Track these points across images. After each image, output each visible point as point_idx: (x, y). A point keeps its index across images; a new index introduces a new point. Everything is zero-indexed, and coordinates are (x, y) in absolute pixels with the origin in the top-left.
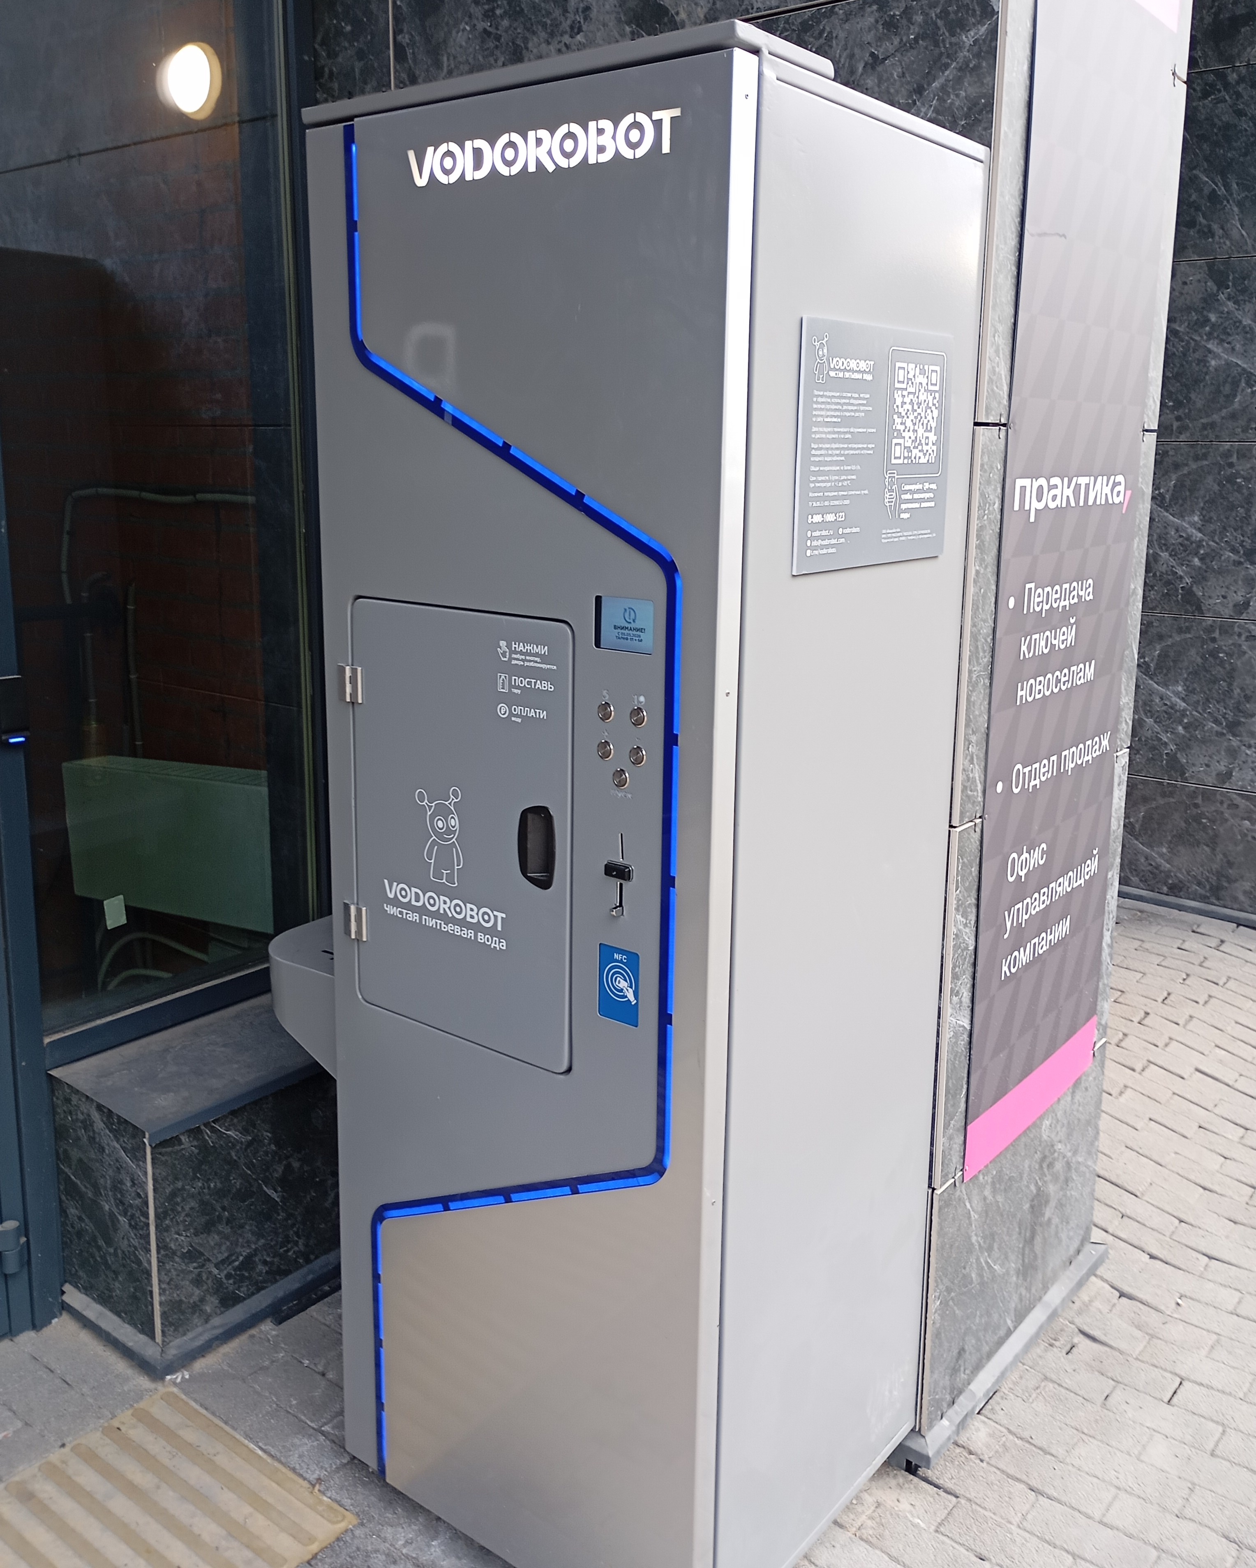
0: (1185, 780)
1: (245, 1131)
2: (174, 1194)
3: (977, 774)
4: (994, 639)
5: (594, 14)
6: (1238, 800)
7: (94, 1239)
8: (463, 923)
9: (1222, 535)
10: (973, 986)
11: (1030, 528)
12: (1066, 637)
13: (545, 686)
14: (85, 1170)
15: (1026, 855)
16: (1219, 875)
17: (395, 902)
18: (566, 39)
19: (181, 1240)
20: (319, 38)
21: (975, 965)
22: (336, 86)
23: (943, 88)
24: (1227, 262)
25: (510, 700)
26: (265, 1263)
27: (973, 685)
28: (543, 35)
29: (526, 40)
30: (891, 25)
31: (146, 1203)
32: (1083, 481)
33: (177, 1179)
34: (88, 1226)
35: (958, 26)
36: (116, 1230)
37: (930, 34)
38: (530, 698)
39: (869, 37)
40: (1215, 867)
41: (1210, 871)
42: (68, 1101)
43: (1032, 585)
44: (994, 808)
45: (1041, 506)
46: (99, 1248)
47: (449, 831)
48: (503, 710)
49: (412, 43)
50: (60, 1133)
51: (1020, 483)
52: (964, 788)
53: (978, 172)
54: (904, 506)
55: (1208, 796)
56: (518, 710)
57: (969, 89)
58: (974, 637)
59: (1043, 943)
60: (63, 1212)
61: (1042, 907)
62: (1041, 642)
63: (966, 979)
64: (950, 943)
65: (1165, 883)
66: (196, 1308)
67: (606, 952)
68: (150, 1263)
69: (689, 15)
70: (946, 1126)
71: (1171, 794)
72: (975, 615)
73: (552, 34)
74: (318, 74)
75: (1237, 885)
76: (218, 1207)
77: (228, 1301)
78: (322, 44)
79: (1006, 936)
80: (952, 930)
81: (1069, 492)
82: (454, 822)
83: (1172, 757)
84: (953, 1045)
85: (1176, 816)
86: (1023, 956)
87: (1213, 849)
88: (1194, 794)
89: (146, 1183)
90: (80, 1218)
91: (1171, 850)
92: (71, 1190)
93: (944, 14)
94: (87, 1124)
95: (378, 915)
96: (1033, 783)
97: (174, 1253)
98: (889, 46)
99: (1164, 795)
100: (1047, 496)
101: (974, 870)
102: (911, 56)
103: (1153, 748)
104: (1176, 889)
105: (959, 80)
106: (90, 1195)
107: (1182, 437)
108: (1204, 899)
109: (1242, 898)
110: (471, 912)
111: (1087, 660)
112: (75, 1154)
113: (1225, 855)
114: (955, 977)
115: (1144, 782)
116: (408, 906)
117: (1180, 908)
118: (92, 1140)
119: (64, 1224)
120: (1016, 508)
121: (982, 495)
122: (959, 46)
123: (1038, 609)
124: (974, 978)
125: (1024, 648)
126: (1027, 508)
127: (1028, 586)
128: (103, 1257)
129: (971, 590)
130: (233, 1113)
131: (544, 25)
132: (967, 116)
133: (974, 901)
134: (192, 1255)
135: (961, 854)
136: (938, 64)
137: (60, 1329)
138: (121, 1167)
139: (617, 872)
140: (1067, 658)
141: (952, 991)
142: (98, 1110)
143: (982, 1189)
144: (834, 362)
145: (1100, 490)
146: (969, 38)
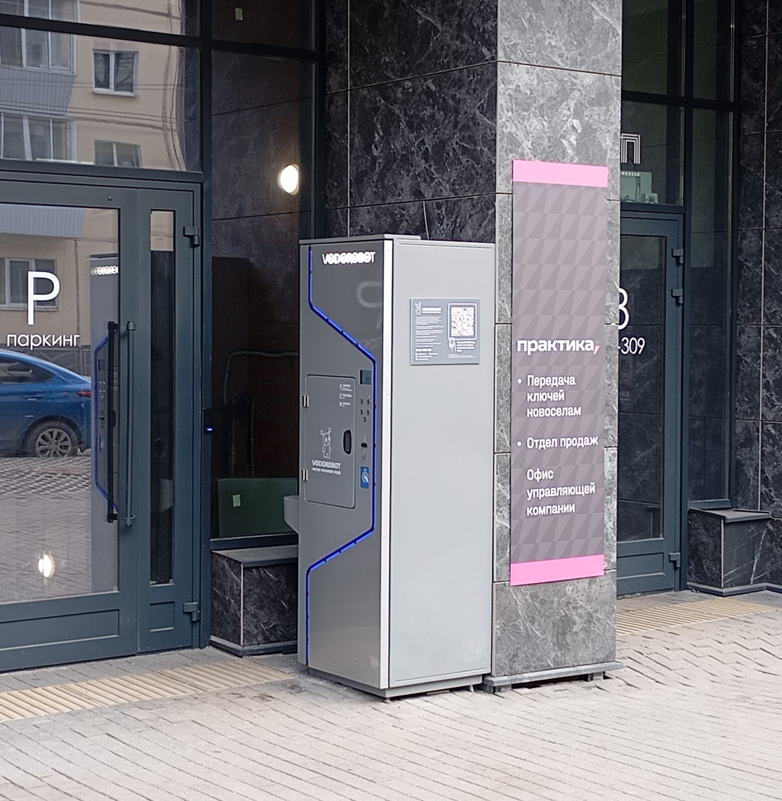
1: (276, 576)
2: (250, 590)
3: (506, 437)
4: (511, 392)
5: (404, 190)
7: (222, 613)
8: (331, 469)
10: (510, 512)
11: (527, 359)
12: (558, 396)
13: (350, 396)
14: (221, 587)
15: (538, 472)
17: (315, 467)
18: (397, 198)
19: (252, 609)
20: (327, 186)
21: (510, 505)
22: (331, 203)
23: (485, 225)
25: (342, 401)
26: (280, 631)
28: (391, 195)
29: (386, 196)
30: (474, 206)
31: (240, 592)
32: (562, 342)
33: (251, 585)
34: (221, 608)
35: (488, 209)
36: (230, 606)
37: (482, 210)
38: (347, 400)
39: (469, 208)
42: (217, 561)
43: (532, 376)
44: (516, 451)
45: (534, 350)
46: (224, 616)
47: (328, 441)
48: (340, 404)
49: (355, 192)
50: (214, 575)
51: (520, 342)
52: (498, 441)
53: (493, 250)
54: (458, 348)
56: (344, 403)
59: (555, 510)
60: (212, 606)
61: (552, 495)
62: (541, 396)
63: (506, 508)
64: (496, 493)
66: (255, 636)
67: (362, 468)
68: (240, 614)
69: (428, 195)
70: (498, 560)
72: (499, 382)
73: (393, 195)
74: (326, 198)
76: (265, 601)
77: (267, 640)
78: (328, 188)
79: (529, 499)
80: (497, 489)
81: (553, 346)
82: (329, 439)
84: (500, 531)
86: (542, 511)
89: (240, 584)
90: (218, 606)
92: (215, 596)
93: (485, 205)
94: (223, 568)
95: (311, 471)
96: (541, 446)
97: (248, 612)
98: (473, 212)
100: (538, 347)
101: (507, 470)
102: (478, 216)
105: (489, 223)
106: (222, 596)
110: (333, 465)
111: (575, 405)
112: (218, 581)
114: (500, 505)
116: (318, 467)
118: (224, 574)
119: (212, 611)
120: (519, 349)
121: (499, 345)
122: (488, 214)
123: (537, 385)
124: (510, 509)
125: (529, 397)
126: (525, 350)
127: (529, 377)
128: (225, 619)
129: (497, 375)
130: (272, 567)
131: (391, 192)
132: (490, 234)
133: (508, 481)
134: (255, 616)
135: (499, 463)
136: (484, 219)
137: (209, 649)
138: (233, 580)
139: (364, 445)
140: (560, 404)
141: (497, 510)
142: (227, 561)
143: (524, 595)
144: (423, 309)
145: (575, 345)
146: (490, 212)
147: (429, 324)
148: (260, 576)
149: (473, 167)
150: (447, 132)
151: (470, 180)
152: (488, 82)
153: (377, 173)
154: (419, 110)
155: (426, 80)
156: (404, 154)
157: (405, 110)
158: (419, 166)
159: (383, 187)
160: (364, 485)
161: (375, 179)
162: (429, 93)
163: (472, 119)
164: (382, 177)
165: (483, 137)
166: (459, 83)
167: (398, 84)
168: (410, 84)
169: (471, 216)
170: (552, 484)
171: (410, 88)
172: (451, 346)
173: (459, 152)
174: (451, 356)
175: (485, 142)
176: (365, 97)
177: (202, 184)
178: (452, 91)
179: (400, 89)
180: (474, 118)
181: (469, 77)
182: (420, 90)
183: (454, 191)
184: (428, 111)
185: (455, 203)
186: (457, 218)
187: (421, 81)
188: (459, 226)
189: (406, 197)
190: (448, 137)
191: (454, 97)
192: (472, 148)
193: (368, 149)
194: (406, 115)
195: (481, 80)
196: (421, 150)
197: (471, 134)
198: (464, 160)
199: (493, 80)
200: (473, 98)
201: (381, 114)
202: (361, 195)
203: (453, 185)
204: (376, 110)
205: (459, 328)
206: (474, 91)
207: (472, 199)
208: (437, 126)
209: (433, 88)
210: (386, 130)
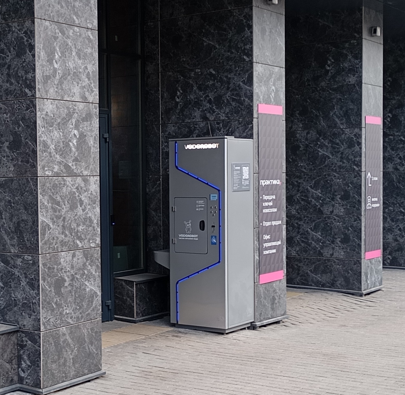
0: (323, 257)
1: (145, 287)
3: (257, 221)
4: (259, 202)
5: (196, 117)
6: (336, 260)
7: (121, 305)
8: (192, 238)
10: (259, 253)
11: (263, 188)
12: (271, 204)
13: (203, 206)
14: (120, 293)
15: (266, 236)
17: (181, 237)
18: (192, 120)
19: (138, 301)
20: (146, 115)
22: (149, 122)
23: (247, 132)
25: (198, 208)
26: (147, 311)
27: (256, 208)
28: (188, 119)
29: (185, 119)
30: (240, 124)
31: (134, 294)
33: (138, 291)
34: (120, 303)
35: (248, 124)
36: (127, 301)
37: (245, 125)
38: (201, 207)
39: (237, 124)
42: (117, 282)
43: (264, 195)
44: (260, 227)
47: (189, 226)
49: (164, 117)
50: (115, 289)
52: (255, 223)
53: (252, 142)
54: (245, 184)
55: (329, 260)
57: (250, 132)
58: (256, 202)
59: (271, 252)
60: (115, 302)
61: (270, 246)
62: (266, 204)
63: (258, 251)
64: (255, 245)
66: (139, 314)
67: (212, 236)
68: (134, 304)
69: (211, 119)
70: (256, 274)
72: (255, 198)
74: (146, 120)
76: (142, 298)
77: (143, 316)
79: (264, 248)
80: (255, 243)
82: (190, 225)
83: (319, 251)
84: (256, 261)
86: (267, 252)
89: (134, 291)
92: (117, 298)
93: (246, 123)
95: (178, 239)
96: (267, 225)
97: (137, 303)
98: (240, 126)
101: (258, 235)
102: (242, 127)
105: (249, 131)
106: (121, 297)
107: (315, 171)
109: (339, 285)
110: (193, 236)
111: (275, 208)
112: (119, 291)
114: (256, 251)
116: (183, 237)
118: (122, 287)
121: (256, 183)
122: (248, 127)
123: (265, 199)
125: (263, 204)
128: (124, 307)
129: (255, 195)
131: (188, 117)
132: (250, 136)
133: (258, 240)
134: (139, 305)
135: (256, 232)
136: (246, 129)
137: (115, 321)
138: (128, 290)
139: (213, 226)
140: (271, 207)
142: (124, 282)
143: (263, 288)
144: (236, 168)
146: (250, 126)
147: (238, 174)
148: (140, 287)
149: (239, 107)
150: (223, 91)
151: (237, 112)
152: (247, 71)
153: (179, 109)
154: (205, 82)
155: (209, 69)
157: (196, 82)
159: (183, 115)
160: (214, 244)
161: (178, 111)
162: (211, 74)
163: (238, 86)
164: (182, 110)
165: (245, 94)
166: (230, 71)
167: (192, 70)
168: (199, 70)
169: (238, 128)
170: (269, 241)
171: (199, 72)
172: (243, 183)
173: (230, 100)
174: (243, 187)
175: (246, 96)
176: (170, 76)
177: (108, 115)
178: (226, 74)
179: (193, 73)
181: (236, 69)
182: (205, 73)
183: (227, 117)
184: (211, 82)
185: (228, 122)
186: (229, 129)
187: (206, 69)
188: (231, 132)
189: (198, 119)
190: (223, 94)
191: (226, 77)
192: (238, 98)
193: (173, 98)
194: (197, 84)
195: (243, 70)
196: (206, 99)
197: (238, 93)
198: (233, 104)
199: (250, 70)
200: (238, 78)
201: (181, 83)
202: (169, 119)
203: (227, 114)
204: (178, 81)
205: (245, 176)
206: (239, 74)
207: (239, 121)
208: (217, 89)
209: (214, 72)
210: (184, 91)
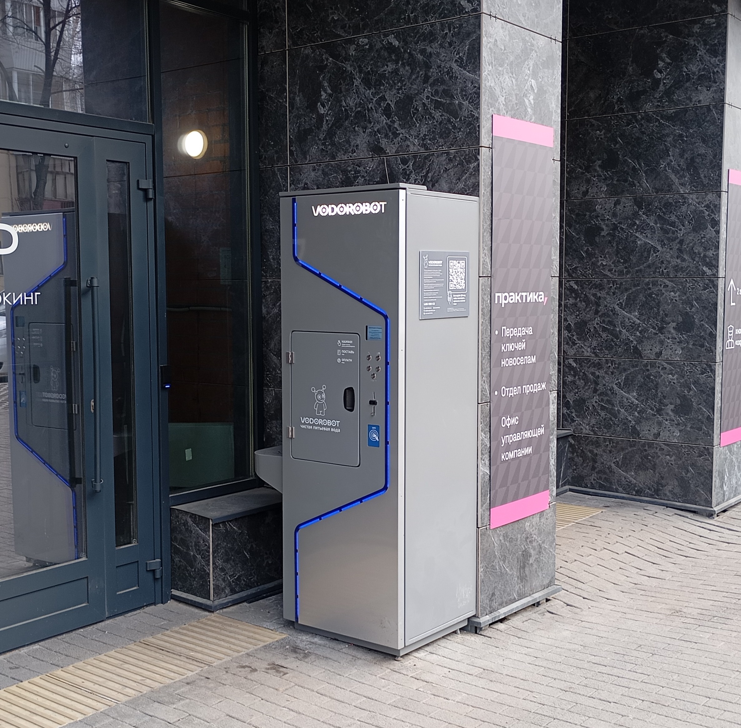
0: (640, 438)
1: (239, 529)
2: (217, 545)
3: (487, 387)
4: (490, 344)
5: (359, 147)
6: (664, 447)
7: (186, 567)
8: (327, 426)
9: (648, 322)
10: (490, 459)
11: (502, 309)
12: (521, 346)
13: (352, 352)
14: (183, 542)
15: (509, 419)
16: (658, 483)
17: (305, 424)
18: (350, 154)
19: (219, 562)
20: (261, 145)
21: (490, 452)
22: (267, 162)
23: (465, 179)
24: (641, 198)
25: (341, 357)
26: (244, 580)
27: (483, 358)
28: (342, 152)
29: (337, 153)
30: (450, 160)
31: (209, 547)
32: (524, 294)
33: (218, 540)
34: (184, 563)
35: (469, 162)
36: (195, 561)
37: (461, 163)
38: (347, 356)
39: (444, 163)
40: (656, 480)
41: (654, 482)
42: (177, 517)
43: (505, 328)
44: (494, 400)
45: (506, 302)
46: (188, 570)
47: (322, 399)
48: (339, 360)
49: (296, 150)
50: (173, 530)
51: (497, 295)
52: (482, 391)
53: (476, 204)
54: (454, 301)
55: (650, 445)
56: (343, 360)
57: (472, 180)
58: (483, 343)
59: (520, 453)
60: (172, 560)
61: (518, 439)
62: (510, 347)
63: (487, 456)
64: (480, 442)
65: (634, 490)
66: (223, 590)
67: (370, 427)
68: (209, 570)
69: (390, 151)
70: (482, 506)
71: (634, 446)
72: (482, 334)
73: (345, 152)
74: (260, 157)
75: (666, 488)
76: (230, 554)
77: (233, 592)
78: (262, 147)
79: (502, 445)
80: (480, 438)
81: (519, 298)
82: (324, 396)
83: (634, 428)
84: (483, 478)
85: (637, 456)
86: (511, 455)
87: (654, 471)
88: (644, 445)
89: (209, 540)
90: (180, 561)
91: (636, 473)
92: (176, 551)
93: (465, 158)
94: (186, 524)
95: (299, 429)
96: (510, 394)
97: (217, 567)
98: (449, 166)
99: (631, 446)
100: (509, 299)
101: (488, 419)
102: (456, 170)
103: (625, 424)
104: (639, 492)
105: (470, 177)
106: (185, 551)
107: (628, 276)
108: (652, 496)
109: (668, 494)
110: (329, 423)
111: (532, 355)
112: (179, 536)
113: (660, 474)
114: (482, 454)
115: (622, 441)
116: (309, 424)
117: (641, 501)
118: (187, 529)
119: (172, 565)
120: (496, 302)
121: (482, 298)
122: (470, 168)
123: (508, 335)
124: (490, 457)
125: (503, 348)
126: (500, 302)
127: (503, 328)
128: (190, 574)
129: (480, 328)
130: (236, 519)
131: (343, 149)
132: (472, 188)
133: (488, 430)
134: (222, 570)
135: (482, 413)
136: (464, 173)
137: (172, 603)
138: (198, 536)
139: (373, 403)
140: (522, 353)
141: (481, 459)
142: (190, 517)
143: (499, 536)
144: (430, 262)
145: (532, 297)
146: (472, 166)
147: (434, 278)
148: (226, 530)
149: (449, 120)
150: (415, 87)
151: (445, 134)
152: (469, 35)
153: (324, 131)
154: (378, 66)
155: (386, 35)
156: (360, 111)
157: (360, 67)
158: (378, 122)
159: (333, 144)
160: (374, 444)
161: (322, 136)
162: (390, 48)
163: (448, 73)
164: (331, 134)
165: (462, 90)
166: (430, 37)
167: (350, 41)
168: (366, 40)
169: (446, 170)
170: (517, 429)
171: (367, 45)
172: (449, 299)
173: (431, 107)
174: (450, 309)
175: (465, 95)
176: (307, 56)
177: (153, 136)
178: (421, 46)
179: (354, 46)
180: (450, 71)
181: (443, 31)
182: (379, 45)
183: (424, 146)
184: (391, 67)
185: (426, 158)
186: (428, 172)
187: (380, 37)
188: (431, 180)
189: (363, 153)
190: (416, 92)
191: (423, 52)
192: (448, 102)
193: (312, 107)
194: (360, 72)
195: (459, 33)
196: (380, 106)
197: (446, 88)
198: (437, 114)
199: (475, 32)
200: (449, 52)
201: (329, 72)
202: (304, 154)
203: (423, 140)
204: (322, 68)
205: (455, 282)
206: (450, 44)
207: (448, 154)
208: (401, 81)
209: (396, 43)
210: (335, 88)
